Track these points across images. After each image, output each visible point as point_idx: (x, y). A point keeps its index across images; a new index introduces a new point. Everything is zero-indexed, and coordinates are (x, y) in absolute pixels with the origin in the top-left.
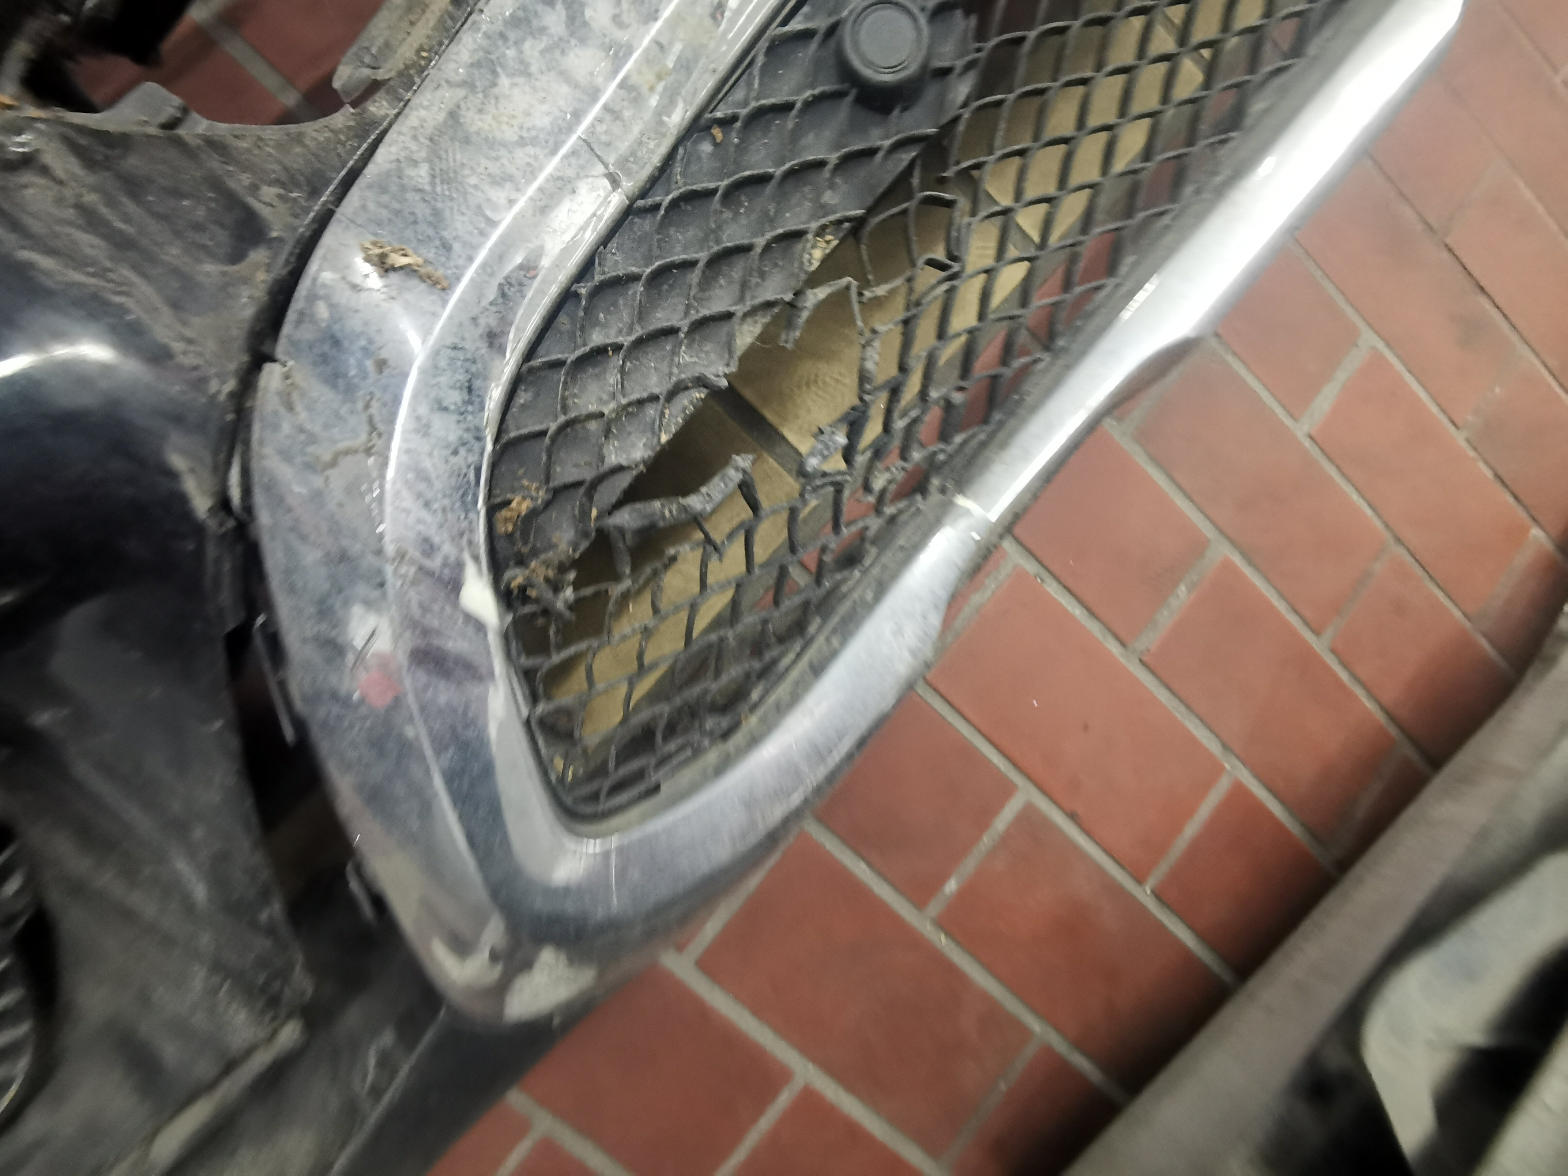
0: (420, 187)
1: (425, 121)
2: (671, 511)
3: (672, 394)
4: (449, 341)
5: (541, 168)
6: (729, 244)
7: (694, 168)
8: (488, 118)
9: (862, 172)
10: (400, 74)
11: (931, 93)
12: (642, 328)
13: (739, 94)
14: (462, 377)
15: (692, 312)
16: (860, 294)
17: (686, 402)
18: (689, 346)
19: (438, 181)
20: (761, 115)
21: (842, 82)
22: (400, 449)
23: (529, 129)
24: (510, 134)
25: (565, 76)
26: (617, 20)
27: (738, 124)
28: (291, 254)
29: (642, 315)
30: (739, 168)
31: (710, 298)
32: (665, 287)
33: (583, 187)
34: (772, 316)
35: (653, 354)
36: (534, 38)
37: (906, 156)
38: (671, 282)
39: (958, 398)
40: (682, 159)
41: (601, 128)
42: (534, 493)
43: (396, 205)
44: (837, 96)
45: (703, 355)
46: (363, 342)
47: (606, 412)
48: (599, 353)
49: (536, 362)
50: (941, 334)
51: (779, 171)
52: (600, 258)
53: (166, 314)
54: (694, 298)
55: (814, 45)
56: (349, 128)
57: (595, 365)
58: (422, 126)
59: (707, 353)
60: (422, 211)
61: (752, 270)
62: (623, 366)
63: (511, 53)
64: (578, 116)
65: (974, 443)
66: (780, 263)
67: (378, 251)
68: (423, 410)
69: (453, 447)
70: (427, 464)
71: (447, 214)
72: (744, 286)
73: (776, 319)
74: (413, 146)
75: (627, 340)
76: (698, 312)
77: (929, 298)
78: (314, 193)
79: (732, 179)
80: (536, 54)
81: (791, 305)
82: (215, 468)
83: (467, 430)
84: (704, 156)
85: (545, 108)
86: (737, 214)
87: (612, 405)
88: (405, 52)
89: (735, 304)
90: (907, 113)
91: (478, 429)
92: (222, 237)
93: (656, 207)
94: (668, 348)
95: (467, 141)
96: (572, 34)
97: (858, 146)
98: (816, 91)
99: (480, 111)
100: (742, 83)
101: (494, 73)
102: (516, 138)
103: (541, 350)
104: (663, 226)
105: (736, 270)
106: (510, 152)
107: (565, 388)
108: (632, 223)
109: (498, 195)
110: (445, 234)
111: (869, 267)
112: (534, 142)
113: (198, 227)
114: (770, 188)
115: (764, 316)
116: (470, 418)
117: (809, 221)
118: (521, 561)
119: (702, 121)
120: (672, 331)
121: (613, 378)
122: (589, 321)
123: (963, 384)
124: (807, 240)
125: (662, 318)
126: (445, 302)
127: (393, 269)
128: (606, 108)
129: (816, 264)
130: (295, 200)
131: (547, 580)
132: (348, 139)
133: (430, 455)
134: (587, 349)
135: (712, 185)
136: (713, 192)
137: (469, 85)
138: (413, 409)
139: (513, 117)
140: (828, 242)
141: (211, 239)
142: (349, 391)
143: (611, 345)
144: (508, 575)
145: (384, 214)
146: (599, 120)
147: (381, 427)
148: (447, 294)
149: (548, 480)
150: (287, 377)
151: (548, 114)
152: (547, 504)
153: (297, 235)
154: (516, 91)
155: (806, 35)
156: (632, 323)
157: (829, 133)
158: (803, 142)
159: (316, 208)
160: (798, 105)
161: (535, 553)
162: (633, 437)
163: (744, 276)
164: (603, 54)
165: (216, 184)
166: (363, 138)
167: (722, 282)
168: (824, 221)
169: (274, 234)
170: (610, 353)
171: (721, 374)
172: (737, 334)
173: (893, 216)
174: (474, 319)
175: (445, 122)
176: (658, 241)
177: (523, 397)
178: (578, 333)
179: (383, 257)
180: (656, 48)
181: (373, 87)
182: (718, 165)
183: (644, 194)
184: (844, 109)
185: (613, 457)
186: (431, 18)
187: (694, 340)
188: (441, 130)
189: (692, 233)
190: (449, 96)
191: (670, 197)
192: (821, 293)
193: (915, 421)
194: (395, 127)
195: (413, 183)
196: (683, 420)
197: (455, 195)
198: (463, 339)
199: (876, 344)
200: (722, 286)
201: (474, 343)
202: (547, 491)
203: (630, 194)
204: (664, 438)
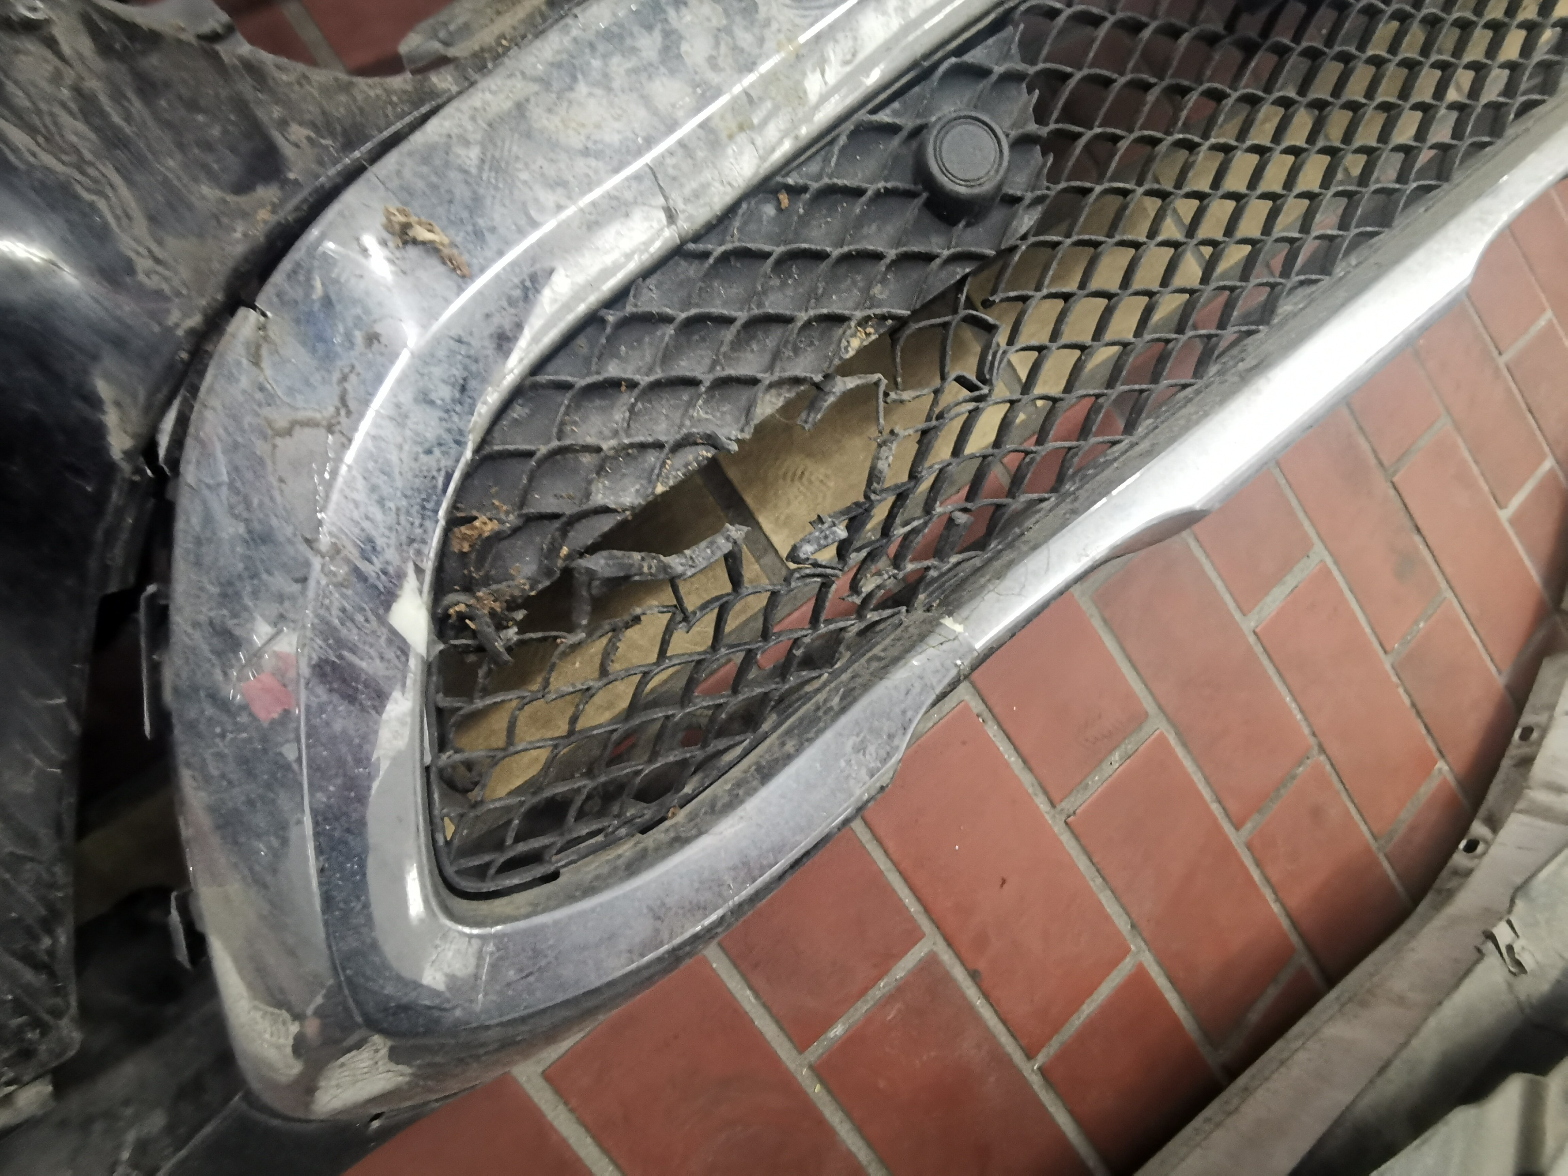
0: (466, 168)
1: (489, 106)
2: (650, 567)
3: (678, 446)
4: (453, 333)
5: (599, 183)
6: (771, 311)
7: (752, 227)
8: (556, 120)
9: (915, 273)
10: (475, 55)
11: (997, 216)
12: (663, 371)
13: (814, 167)
14: (458, 373)
15: (718, 368)
16: (886, 395)
17: (691, 457)
18: (706, 402)
19: (486, 167)
20: (831, 193)
21: (915, 183)
22: (368, 434)
23: (595, 142)
24: (576, 141)
25: (646, 100)
26: (712, 62)
27: (808, 196)
28: (305, 200)
29: (667, 357)
30: (797, 238)
31: (738, 359)
32: (696, 337)
33: (638, 215)
34: (798, 394)
35: (668, 400)
36: (623, 56)
37: (961, 270)
38: (702, 333)
39: (962, 518)
40: (743, 215)
41: (670, 161)
42: (503, 516)
43: (434, 179)
44: (909, 195)
45: (718, 414)
46: (358, 311)
47: (605, 447)
48: (614, 385)
49: (542, 378)
50: (957, 451)
51: (836, 253)
52: (636, 289)
53: (141, 226)
54: (725, 355)
55: (896, 141)
56: (405, 92)
57: (603, 398)
58: (485, 110)
59: (724, 413)
60: (461, 192)
61: (787, 342)
62: (633, 405)
63: (596, 63)
64: (650, 142)
65: (968, 566)
66: (817, 343)
67: (402, 219)
68: (406, 398)
69: (427, 446)
70: (394, 457)
71: (488, 202)
72: (776, 356)
73: (799, 396)
74: (470, 127)
75: (644, 380)
76: (723, 369)
77: (953, 412)
78: (349, 145)
79: (789, 247)
80: (622, 71)
81: (818, 386)
82: (148, 408)
83: (449, 431)
84: (765, 218)
85: (617, 125)
86: (784, 284)
87: (613, 443)
88: (485, 37)
89: (765, 372)
90: (969, 230)
91: (461, 432)
92: (234, 163)
93: (706, 255)
94: (685, 397)
95: (528, 135)
96: (663, 62)
97: (916, 248)
98: (889, 185)
99: (550, 110)
100: (819, 158)
101: (574, 79)
102: (580, 146)
103: (551, 367)
104: (708, 276)
105: (772, 338)
106: (571, 159)
107: (566, 413)
108: (677, 264)
109: (548, 198)
110: (481, 222)
111: (899, 369)
112: (598, 155)
113: (208, 146)
114: (824, 266)
115: (789, 391)
116: (455, 418)
117: (856, 309)
118: (469, 588)
119: (773, 183)
120: (692, 383)
121: (619, 415)
122: (609, 351)
123: (969, 505)
124: (850, 327)
125: (684, 367)
126: (460, 290)
127: (415, 242)
128: (681, 144)
129: (851, 353)
130: (326, 148)
131: (493, 614)
132: (402, 101)
133: (400, 447)
134: (600, 378)
135: (767, 248)
136: (766, 255)
137: (545, 82)
138: (394, 393)
139: (583, 125)
140: (868, 335)
141: (218, 161)
142: (328, 358)
143: (626, 380)
144: (451, 598)
145: (420, 185)
146: (671, 153)
147: (352, 405)
148: (466, 283)
149: (522, 504)
150: (262, 327)
151: (619, 132)
152: (515, 531)
153: (317, 183)
154: (592, 102)
155: (892, 129)
156: (654, 363)
157: (890, 229)
158: (865, 231)
159: (347, 161)
160: (870, 193)
161: (486, 581)
162: (626, 481)
163: (778, 346)
164: (690, 90)
165: (242, 107)
166: (416, 106)
167: (755, 347)
168: (870, 312)
169: (291, 176)
170: (623, 388)
171: (733, 438)
172: (759, 402)
173: (932, 326)
174: (488, 316)
175: (510, 112)
176: (701, 289)
177: (518, 411)
178: (595, 360)
179: (405, 228)
180: (744, 98)
181: (440, 62)
182: (777, 230)
183: (697, 237)
184: (912, 210)
185: (600, 496)
186: (521, 13)
187: (713, 397)
188: (502, 118)
189: (736, 290)
190: (520, 88)
191: (722, 249)
192: (851, 383)
193: (915, 531)
194: (455, 104)
195: (459, 162)
196: (684, 474)
197: (501, 185)
198: (471, 334)
199: (894, 446)
200: (752, 351)
201: (481, 343)
202: (520, 516)
203: (683, 234)
204: (660, 489)
